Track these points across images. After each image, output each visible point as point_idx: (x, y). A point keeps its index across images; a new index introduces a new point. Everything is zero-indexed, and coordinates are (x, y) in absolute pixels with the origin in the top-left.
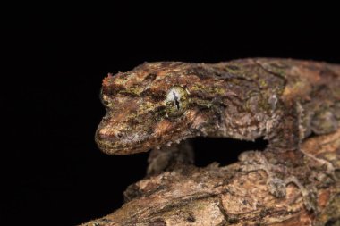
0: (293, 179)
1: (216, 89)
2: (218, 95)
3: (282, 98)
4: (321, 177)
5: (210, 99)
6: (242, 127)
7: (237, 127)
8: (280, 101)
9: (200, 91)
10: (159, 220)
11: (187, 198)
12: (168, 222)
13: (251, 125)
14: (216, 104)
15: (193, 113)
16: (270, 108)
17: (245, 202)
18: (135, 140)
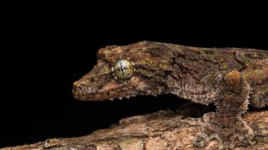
0: (216, 136)
1: (161, 65)
2: (161, 69)
3: (225, 78)
4: (241, 138)
5: (153, 71)
6: (196, 94)
7: (192, 93)
8: (223, 79)
9: (147, 65)
10: (92, 145)
11: (126, 135)
12: (98, 148)
13: (202, 94)
14: (157, 75)
15: (137, 79)
16: (216, 83)
17: (168, 146)
18: (89, 92)
